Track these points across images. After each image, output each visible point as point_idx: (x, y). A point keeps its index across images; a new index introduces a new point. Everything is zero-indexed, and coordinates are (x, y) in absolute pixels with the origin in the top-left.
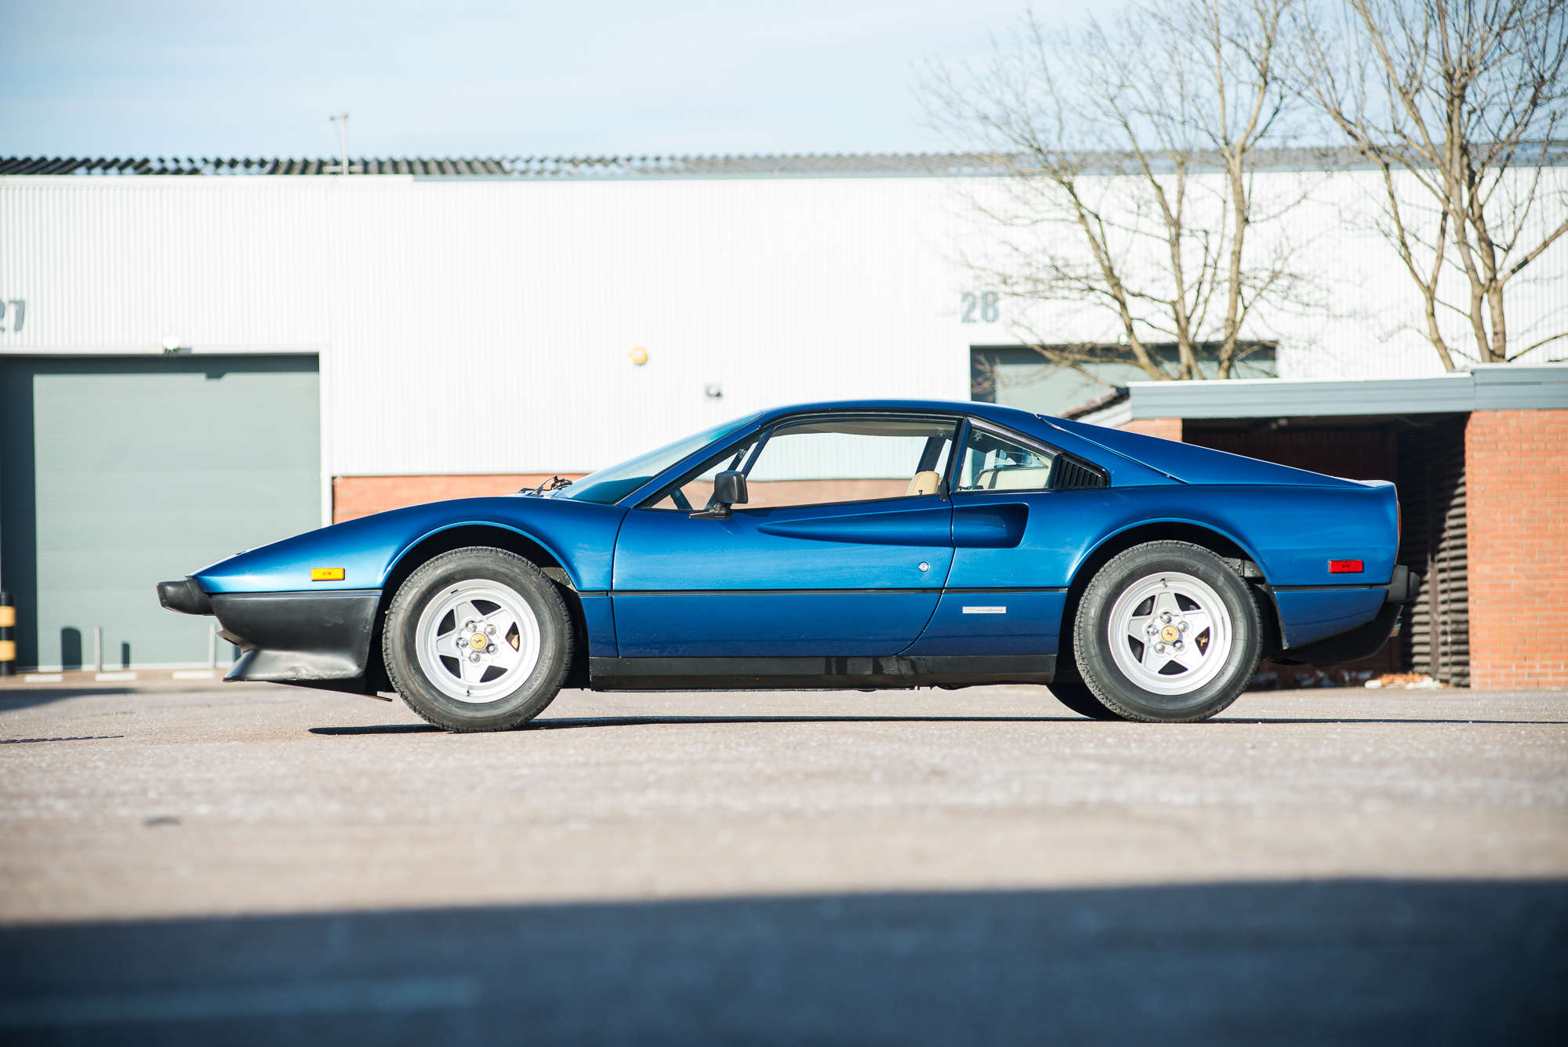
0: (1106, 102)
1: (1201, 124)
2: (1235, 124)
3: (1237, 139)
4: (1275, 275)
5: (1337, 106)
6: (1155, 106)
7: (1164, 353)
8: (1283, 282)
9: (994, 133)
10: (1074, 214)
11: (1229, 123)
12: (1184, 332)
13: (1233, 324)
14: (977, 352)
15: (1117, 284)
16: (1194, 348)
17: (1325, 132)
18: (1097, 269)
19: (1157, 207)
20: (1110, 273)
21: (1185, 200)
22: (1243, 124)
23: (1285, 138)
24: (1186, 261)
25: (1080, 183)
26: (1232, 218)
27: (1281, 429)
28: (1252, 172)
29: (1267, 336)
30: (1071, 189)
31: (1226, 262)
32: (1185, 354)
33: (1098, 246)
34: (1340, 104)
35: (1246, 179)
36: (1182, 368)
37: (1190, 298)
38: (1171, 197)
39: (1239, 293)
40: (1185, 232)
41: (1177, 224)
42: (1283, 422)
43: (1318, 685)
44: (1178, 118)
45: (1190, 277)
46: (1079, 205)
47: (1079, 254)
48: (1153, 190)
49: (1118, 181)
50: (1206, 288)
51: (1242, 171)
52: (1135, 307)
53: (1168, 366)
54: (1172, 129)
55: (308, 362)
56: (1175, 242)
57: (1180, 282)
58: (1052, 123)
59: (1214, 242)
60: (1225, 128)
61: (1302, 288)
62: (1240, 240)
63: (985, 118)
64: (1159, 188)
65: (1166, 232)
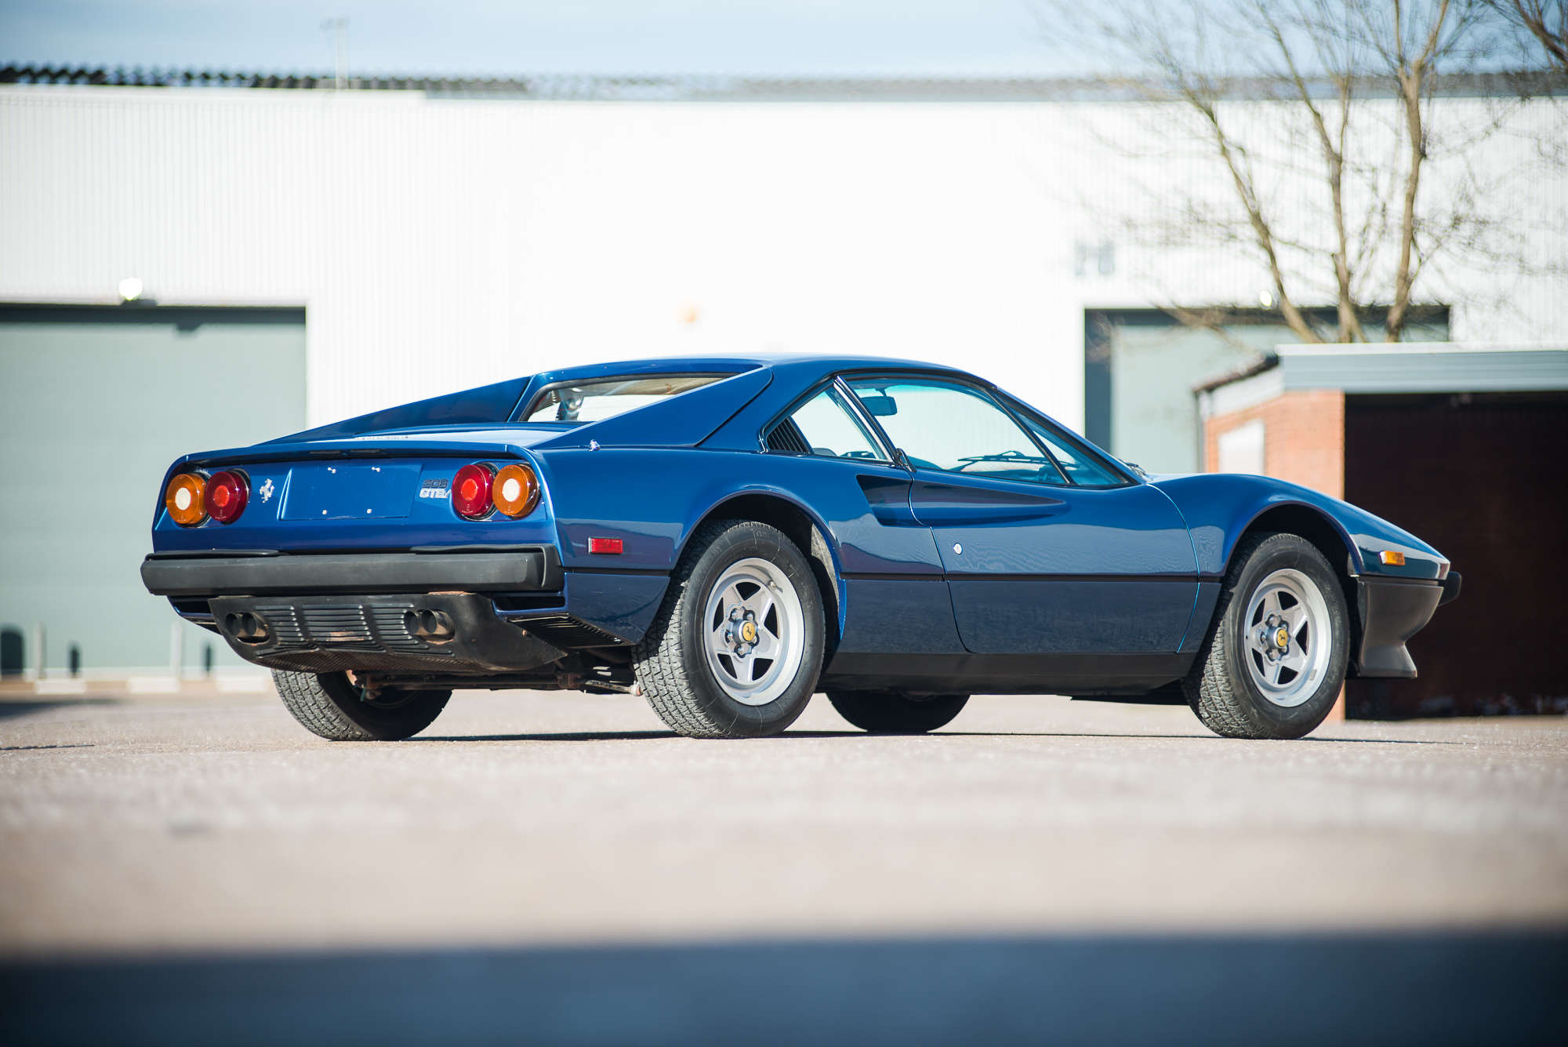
0: (1256, 13)
1: (1370, 38)
2: (1413, 40)
3: (1415, 55)
4: (1457, 221)
5: (1538, 18)
6: (1314, 14)
7: (1320, 317)
8: (1466, 229)
9: (1121, 49)
10: (1214, 147)
11: (1405, 36)
12: (1344, 290)
13: (1406, 280)
14: (1093, 317)
15: (1264, 231)
16: (1357, 310)
17: (1523, 47)
18: (1242, 213)
19: (1315, 138)
20: (1257, 219)
21: (1349, 133)
22: (1422, 37)
23: (1472, 56)
24: (1349, 202)
25: (1222, 109)
26: (1407, 153)
27: (1463, 407)
28: (1430, 98)
29: (1446, 296)
30: (1211, 114)
31: (1398, 206)
32: (1346, 316)
33: (1243, 186)
34: (1540, 13)
35: (1423, 107)
36: (1344, 333)
37: (1353, 248)
38: (1332, 124)
39: (1413, 239)
40: (1348, 167)
41: (1337, 159)
42: (1466, 400)
43: (1503, 713)
44: (1342, 30)
45: (1353, 223)
46: (1221, 136)
47: (1221, 195)
48: (1310, 117)
49: (1268, 108)
50: (1372, 236)
51: (1419, 96)
52: (1287, 259)
53: (1327, 331)
54: (1336, 48)
55: (295, 316)
56: (1336, 183)
57: (1341, 229)
58: (1190, 37)
59: (1384, 181)
60: (1399, 43)
61: (1490, 237)
62: (1414, 180)
63: (1109, 31)
64: (1317, 115)
65: (1324, 169)
